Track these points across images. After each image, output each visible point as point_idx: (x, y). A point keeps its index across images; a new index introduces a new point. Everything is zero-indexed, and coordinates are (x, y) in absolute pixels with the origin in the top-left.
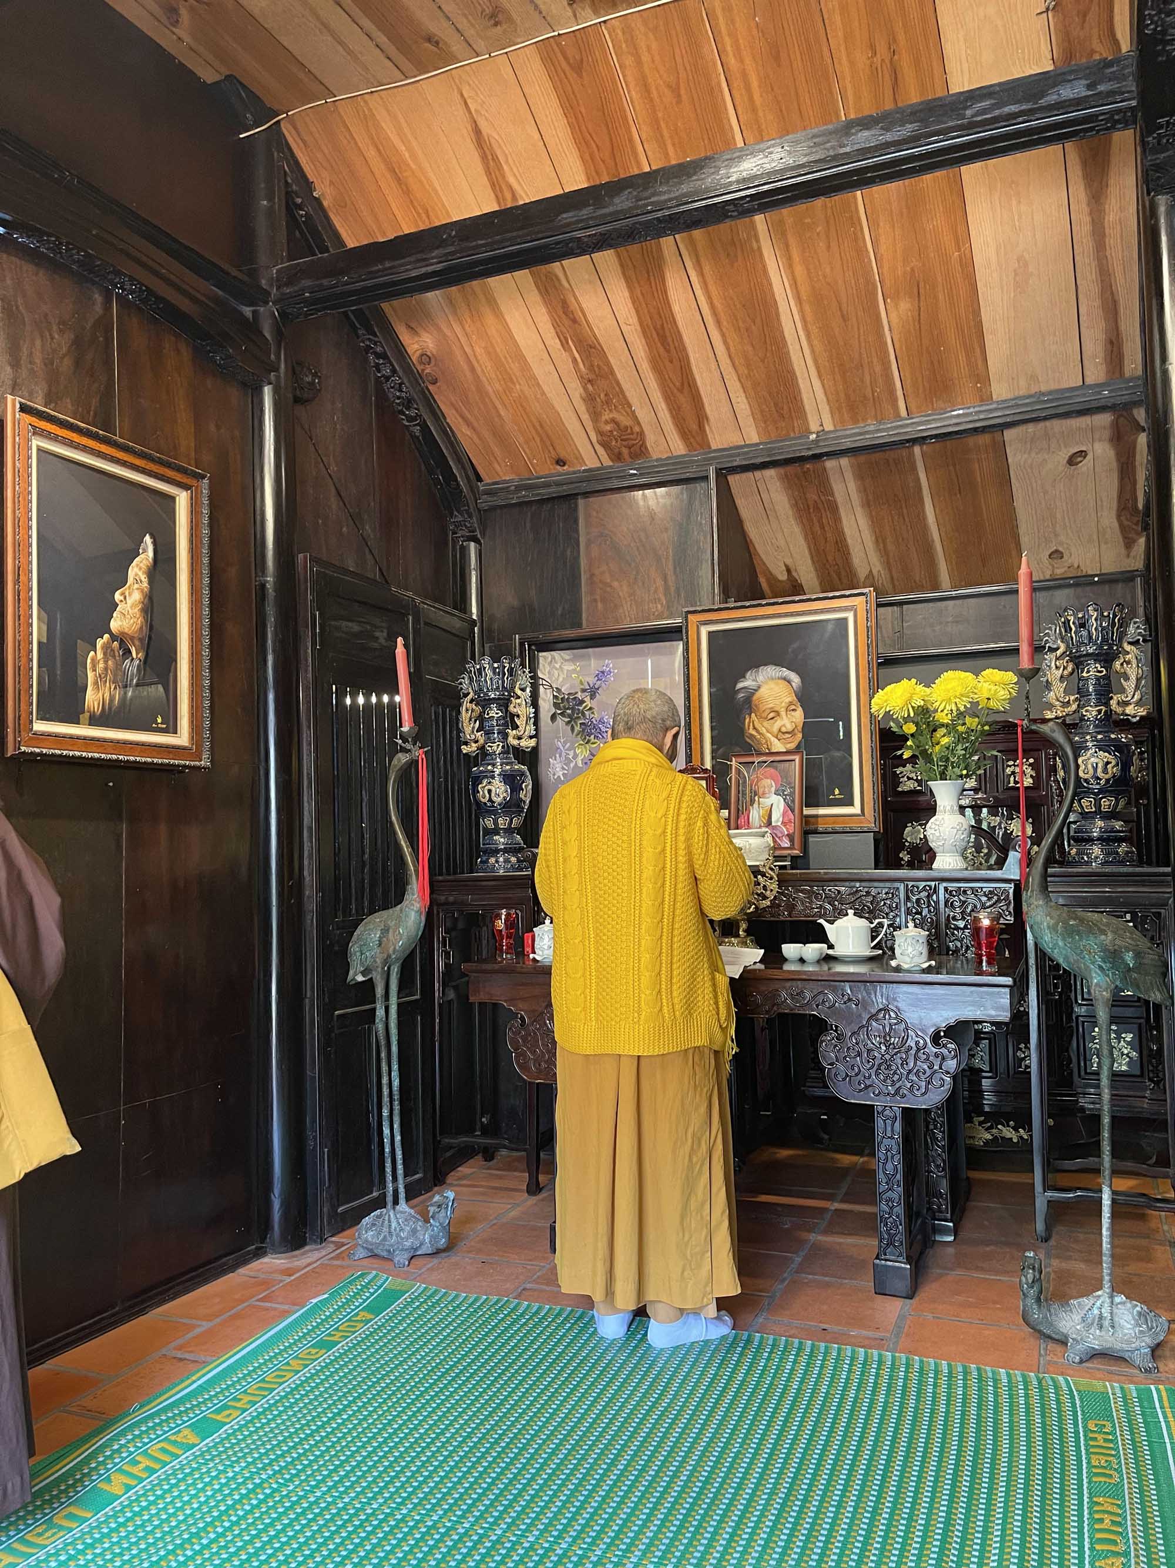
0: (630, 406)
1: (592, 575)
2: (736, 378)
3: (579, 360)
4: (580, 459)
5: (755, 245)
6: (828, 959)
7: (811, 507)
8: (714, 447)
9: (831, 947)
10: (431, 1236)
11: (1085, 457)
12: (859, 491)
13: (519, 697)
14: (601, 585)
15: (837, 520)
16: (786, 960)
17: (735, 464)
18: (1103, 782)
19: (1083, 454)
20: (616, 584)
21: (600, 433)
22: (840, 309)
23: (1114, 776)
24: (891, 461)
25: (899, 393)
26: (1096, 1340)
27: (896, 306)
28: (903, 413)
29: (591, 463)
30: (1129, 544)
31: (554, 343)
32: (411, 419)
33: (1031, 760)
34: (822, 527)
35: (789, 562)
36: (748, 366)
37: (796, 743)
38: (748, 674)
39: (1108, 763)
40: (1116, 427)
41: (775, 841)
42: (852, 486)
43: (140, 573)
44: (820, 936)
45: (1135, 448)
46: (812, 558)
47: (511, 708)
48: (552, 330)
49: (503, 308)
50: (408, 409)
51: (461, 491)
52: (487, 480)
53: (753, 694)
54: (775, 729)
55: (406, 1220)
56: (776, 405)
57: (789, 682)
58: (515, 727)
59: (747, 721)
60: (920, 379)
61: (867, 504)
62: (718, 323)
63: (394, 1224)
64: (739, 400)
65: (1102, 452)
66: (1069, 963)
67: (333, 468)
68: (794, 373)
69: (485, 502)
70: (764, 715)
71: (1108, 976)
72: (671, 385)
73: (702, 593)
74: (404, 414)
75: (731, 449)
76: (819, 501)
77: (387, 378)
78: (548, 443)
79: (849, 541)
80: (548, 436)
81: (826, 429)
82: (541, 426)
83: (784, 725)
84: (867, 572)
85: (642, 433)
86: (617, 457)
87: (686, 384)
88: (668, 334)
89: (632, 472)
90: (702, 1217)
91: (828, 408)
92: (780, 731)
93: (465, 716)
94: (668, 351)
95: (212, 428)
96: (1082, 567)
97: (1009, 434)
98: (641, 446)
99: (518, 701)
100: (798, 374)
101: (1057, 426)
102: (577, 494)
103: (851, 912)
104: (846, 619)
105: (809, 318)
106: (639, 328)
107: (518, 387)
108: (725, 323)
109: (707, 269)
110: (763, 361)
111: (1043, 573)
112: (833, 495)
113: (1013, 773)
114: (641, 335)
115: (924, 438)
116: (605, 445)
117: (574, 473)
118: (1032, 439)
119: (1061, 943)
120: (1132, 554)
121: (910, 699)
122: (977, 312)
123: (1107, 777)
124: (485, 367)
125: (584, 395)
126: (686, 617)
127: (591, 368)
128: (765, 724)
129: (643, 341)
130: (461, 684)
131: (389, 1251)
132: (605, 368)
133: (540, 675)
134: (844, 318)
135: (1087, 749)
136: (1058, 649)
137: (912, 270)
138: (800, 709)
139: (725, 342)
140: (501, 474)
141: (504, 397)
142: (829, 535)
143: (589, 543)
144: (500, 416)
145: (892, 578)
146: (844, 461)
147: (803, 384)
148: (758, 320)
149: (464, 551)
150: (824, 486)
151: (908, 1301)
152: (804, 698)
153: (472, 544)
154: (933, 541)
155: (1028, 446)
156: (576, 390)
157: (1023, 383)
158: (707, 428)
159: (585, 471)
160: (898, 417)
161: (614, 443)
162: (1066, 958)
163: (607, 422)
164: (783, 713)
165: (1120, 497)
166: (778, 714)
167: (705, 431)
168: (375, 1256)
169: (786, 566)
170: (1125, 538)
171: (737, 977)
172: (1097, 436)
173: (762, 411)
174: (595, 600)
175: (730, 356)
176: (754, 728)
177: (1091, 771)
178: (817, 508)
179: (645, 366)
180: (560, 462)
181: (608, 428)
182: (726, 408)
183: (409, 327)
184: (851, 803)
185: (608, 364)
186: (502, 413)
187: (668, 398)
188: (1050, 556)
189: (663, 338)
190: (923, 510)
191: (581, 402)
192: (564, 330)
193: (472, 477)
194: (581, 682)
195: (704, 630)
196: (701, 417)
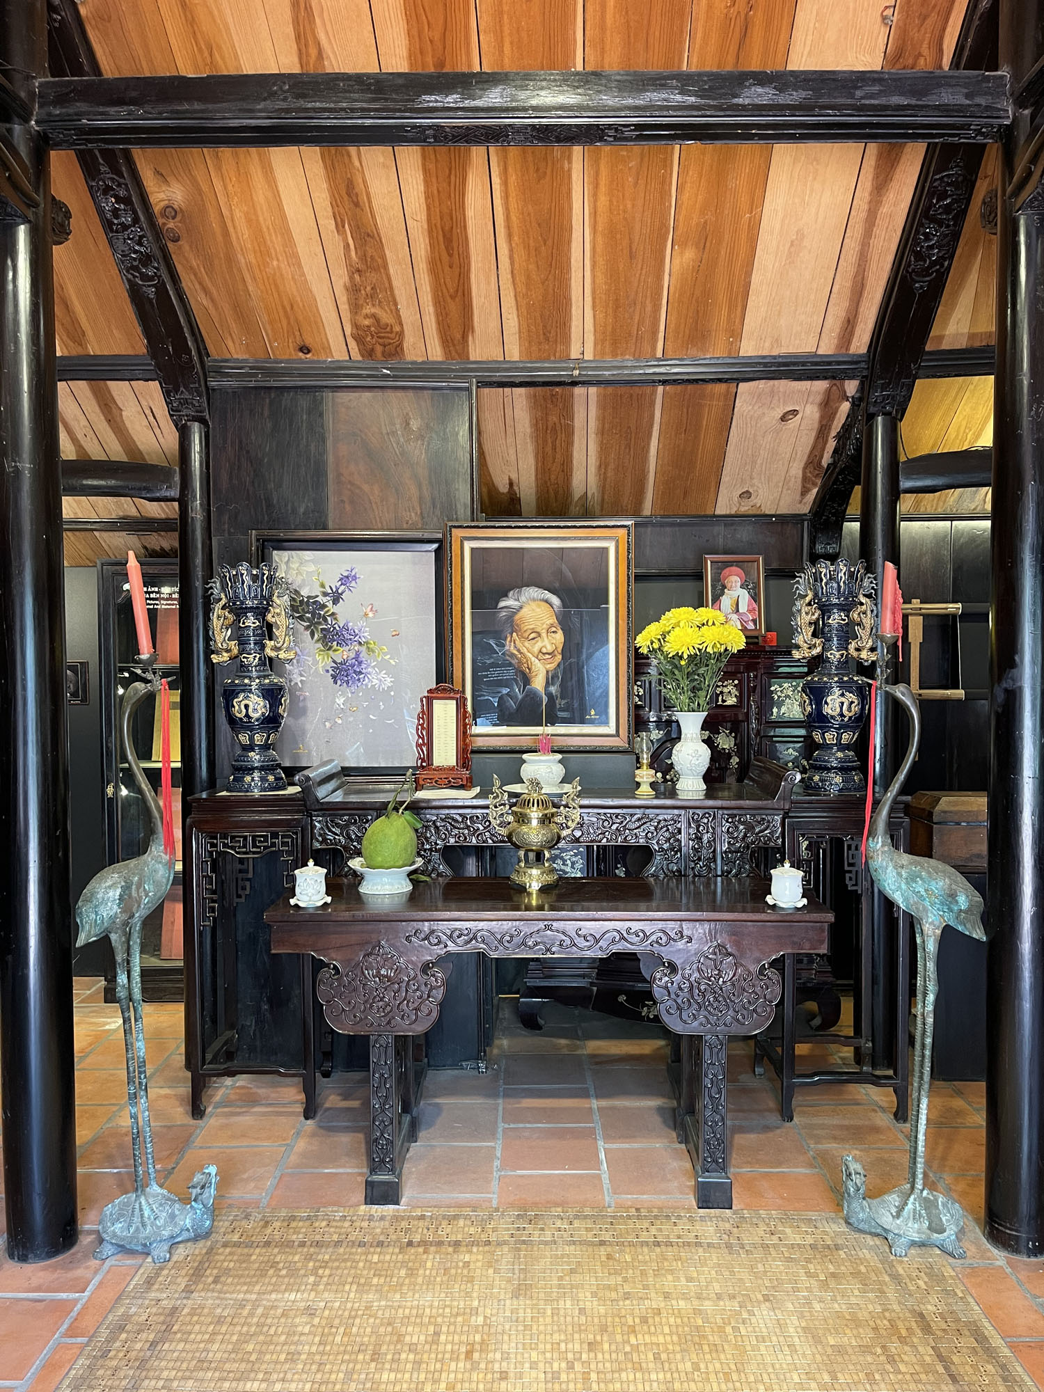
0: (396, 304)
1: (339, 475)
2: (512, 294)
3: (352, 247)
4: (328, 351)
5: (566, 165)
7: (550, 428)
8: (472, 358)
10: (194, 1220)
11: (795, 416)
12: (598, 418)
14: (349, 486)
15: (569, 443)
19: (795, 412)
20: (366, 487)
21: (356, 326)
22: (630, 246)
24: (635, 397)
25: (661, 335)
26: (915, 1233)
27: (682, 253)
28: (659, 354)
29: (340, 355)
30: (804, 492)
31: (329, 224)
32: (147, 278)
34: (554, 448)
35: (514, 476)
36: (528, 286)
37: (556, 664)
38: (511, 594)
40: (828, 392)
42: (593, 413)
45: (835, 414)
46: (536, 475)
47: (269, 618)
48: (330, 209)
49: (278, 174)
50: (145, 266)
51: (194, 367)
52: (216, 356)
54: (536, 650)
55: (161, 1205)
56: (544, 326)
57: (551, 604)
58: (273, 638)
59: (508, 639)
60: (683, 326)
61: (602, 432)
62: (510, 236)
63: (147, 1212)
64: (510, 316)
65: (810, 414)
68: (570, 299)
69: (215, 381)
70: (526, 635)
71: (943, 916)
72: (445, 291)
73: (459, 506)
74: (140, 272)
75: (489, 363)
76: (558, 425)
78: (296, 329)
79: (574, 462)
80: (297, 320)
81: (586, 359)
82: (292, 307)
83: (545, 647)
84: (581, 492)
85: (401, 334)
86: (368, 353)
87: (460, 293)
88: (455, 238)
91: (593, 338)
92: (540, 651)
93: (216, 623)
94: (450, 255)
96: (762, 508)
97: (742, 387)
98: (397, 346)
100: (573, 301)
102: (322, 387)
104: (606, 549)
105: (600, 248)
106: (426, 226)
107: (275, 263)
108: (516, 238)
109: (513, 179)
110: (543, 283)
112: (572, 421)
114: (426, 234)
116: (359, 340)
117: (318, 362)
118: (760, 395)
120: (804, 501)
122: (749, 274)
124: (241, 232)
125: (348, 285)
126: (451, 532)
127: (363, 258)
128: (527, 644)
129: (427, 241)
130: (211, 588)
131: (145, 1245)
132: (379, 262)
134: (632, 256)
136: (806, 596)
137: (705, 222)
138: (560, 631)
139: (511, 258)
140: (233, 351)
141: (257, 271)
142: (558, 456)
143: (336, 442)
144: (246, 289)
145: (603, 500)
146: (593, 390)
147: (575, 311)
149: (187, 431)
150: (567, 410)
152: (564, 621)
153: (198, 425)
154: (648, 472)
155: (755, 399)
156: (341, 278)
157: (767, 344)
158: (470, 338)
159: (331, 362)
160: (654, 357)
161: (369, 339)
163: (366, 316)
164: (544, 635)
165: (811, 452)
166: (539, 635)
167: (467, 342)
169: (510, 479)
170: (804, 487)
172: (810, 400)
173: (529, 332)
174: (343, 501)
175: (512, 274)
176: (515, 647)
178: (554, 428)
179: (422, 267)
180: (305, 349)
181: (367, 322)
182: (494, 322)
183: (158, 173)
184: (606, 723)
185: (384, 258)
186: (250, 288)
187: (439, 303)
188: (740, 495)
189: (448, 241)
190: (649, 444)
191: (344, 292)
192: (342, 211)
193: (203, 351)
194: (323, 586)
195: (468, 546)
196: (467, 326)
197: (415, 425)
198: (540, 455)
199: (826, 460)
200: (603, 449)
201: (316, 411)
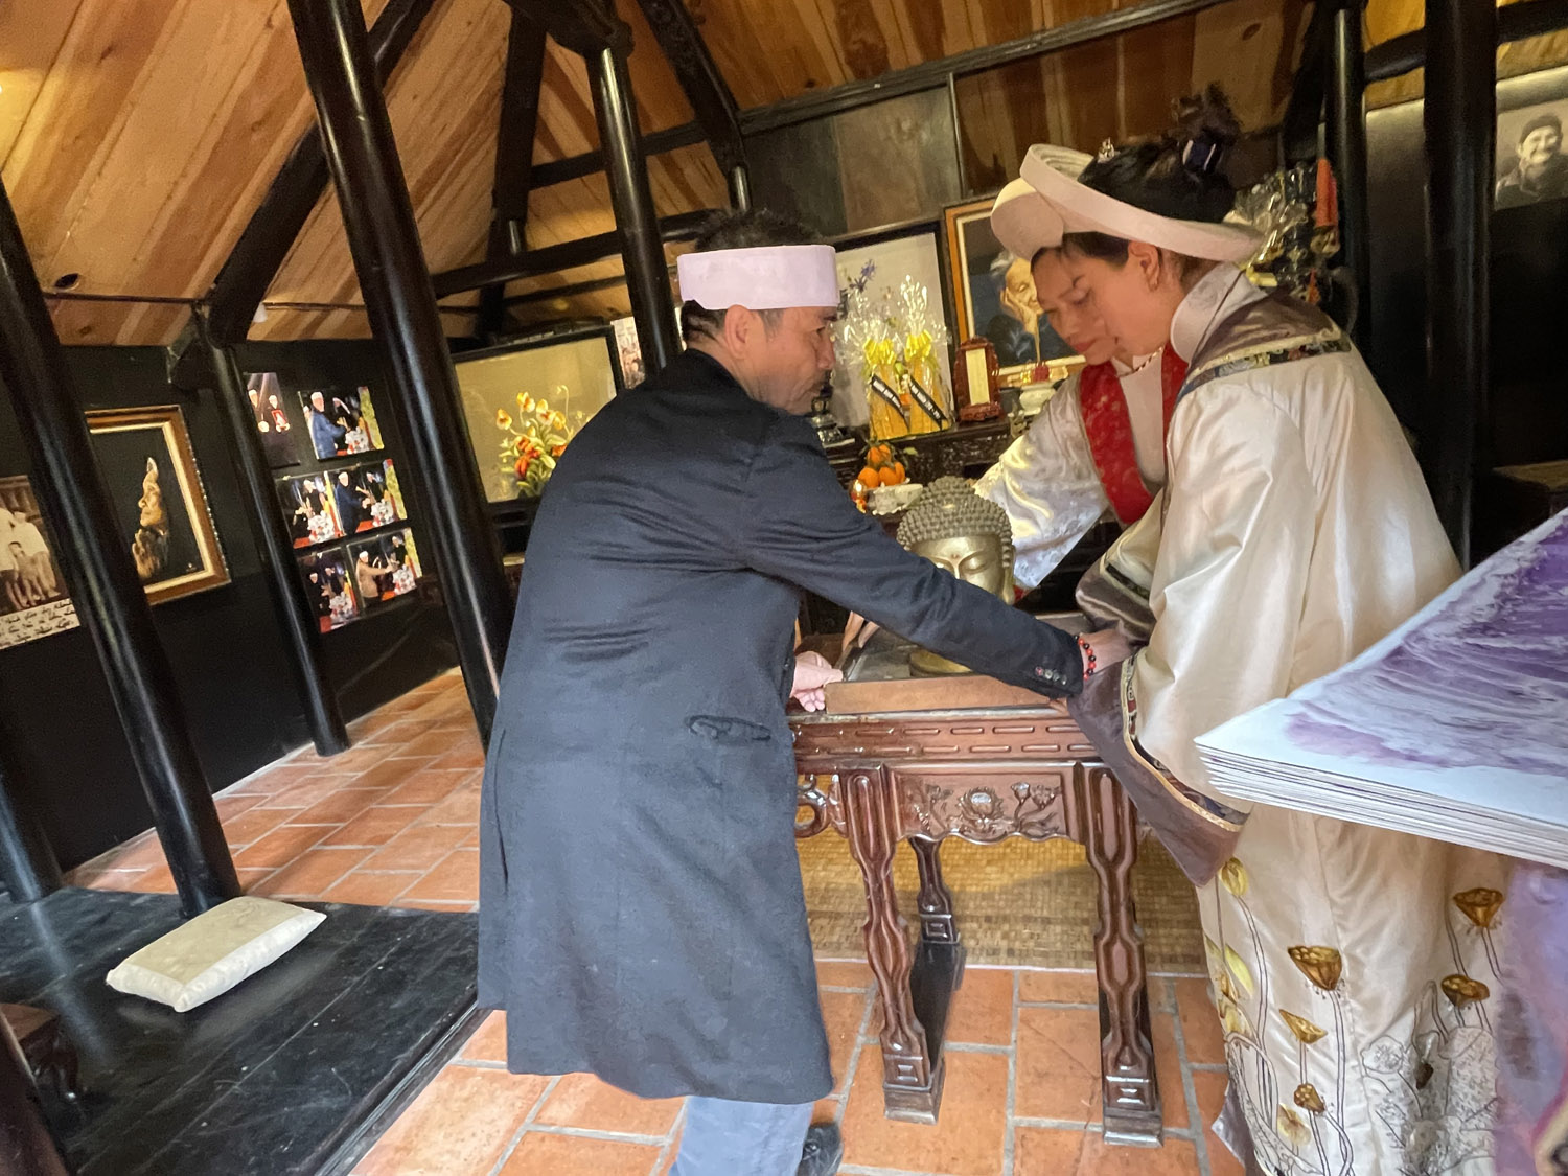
0: (878, 25)
1: (851, 184)
4: (828, 80)
7: (1022, 99)
8: (948, 55)
11: (1258, 30)
12: (1065, 80)
14: (860, 192)
15: (1043, 109)
17: (969, 68)
19: (1255, 27)
20: (872, 189)
21: (848, 54)
28: (1115, 5)
29: (838, 82)
30: (1276, 103)
32: (686, 60)
34: (1029, 117)
35: (996, 151)
38: (1000, 256)
42: (1060, 79)
43: (152, 484)
45: (1300, 16)
50: (685, 51)
52: (744, 106)
53: (1005, 272)
56: (1006, 9)
59: (1002, 294)
61: (1071, 92)
64: (974, 8)
65: (1272, 23)
69: (745, 130)
70: (1016, 288)
73: (950, 189)
75: (962, 55)
76: (1030, 94)
78: (801, 69)
79: (1050, 127)
80: (801, 60)
81: (1048, 28)
82: (796, 50)
83: (1032, 296)
85: (885, 51)
86: (860, 74)
89: (874, 86)
91: (1051, 6)
92: (1029, 300)
97: (1199, 17)
98: (884, 61)
107: (778, 18)
112: (1042, 87)
116: (852, 64)
117: (823, 93)
118: (1218, 18)
120: (1277, 112)
125: (837, 19)
126: (943, 212)
128: (1017, 295)
140: (757, 102)
141: (765, 30)
142: (1034, 123)
143: (845, 158)
144: (760, 49)
149: (733, 177)
150: (1037, 81)
153: (740, 169)
154: (1119, 119)
155: (1214, 25)
156: (830, 14)
158: (943, 37)
160: (1110, 10)
161: (859, 61)
163: (855, 43)
165: (1278, 64)
166: (1027, 286)
167: (941, 41)
169: (994, 155)
170: (1274, 98)
172: (1271, 9)
173: (993, 17)
174: (856, 206)
176: (1008, 300)
178: (1027, 100)
180: (811, 84)
181: (855, 47)
182: (963, 22)
186: (762, 46)
190: (1116, 93)
191: (835, 26)
193: (735, 106)
194: (849, 279)
195: (960, 222)
196: (939, 27)
197: (906, 126)
198: (1018, 126)
199: (1296, 65)
200: (1075, 108)
201: (826, 134)
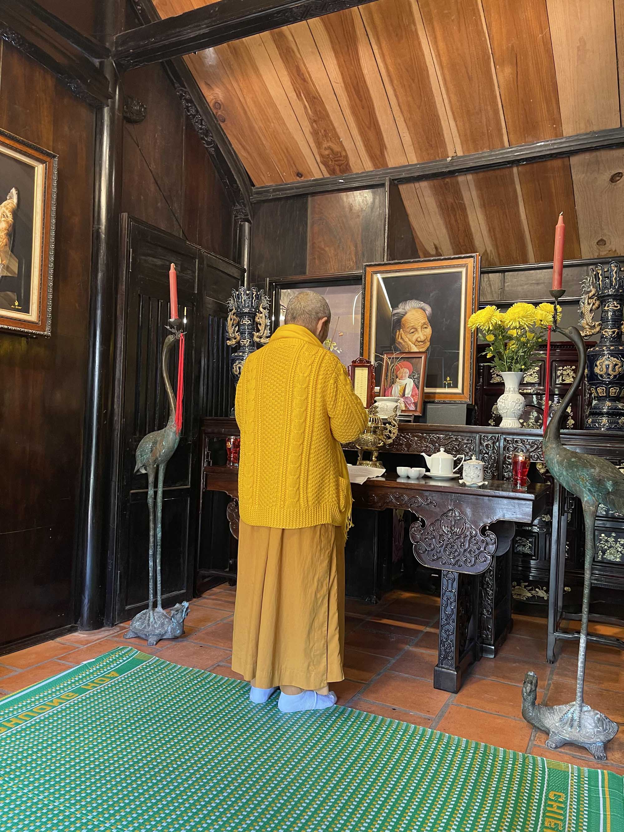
0: (339, 139)
1: (314, 243)
2: (402, 119)
3: (308, 107)
4: (311, 173)
6: (426, 477)
7: (449, 206)
8: (390, 166)
9: (428, 470)
10: (172, 628)
11: (622, 177)
12: (478, 197)
13: (262, 313)
14: (318, 249)
15: (466, 216)
16: (399, 476)
17: (402, 176)
18: (612, 377)
19: (620, 175)
20: (327, 249)
21: (322, 156)
22: (468, 73)
23: (619, 373)
24: (498, 177)
25: (504, 131)
26: (567, 734)
27: (502, 71)
28: (506, 144)
29: (317, 175)
31: (293, 95)
32: (209, 143)
33: (574, 367)
34: (456, 221)
35: (436, 242)
36: (410, 111)
37: (426, 348)
38: (400, 305)
39: (616, 365)
41: (406, 407)
42: (474, 193)
43: (7, 212)
44: (421, 463)
46: (450, 241)
47: (257, 319)
48: (292, 87)
49: (262, 72)
50: (207, 136)
51: (240, 190)
52: (257, 185)
53: (403, 317)
54: (414, 339)
55: (159, 617)
56: (427, 138)
57: (424, 310)
58: (258, 331)
59: (398, 333)
60: (517, 122)
61: (484, 205)
62: (391, 81)
63: (152, 619)
64: (405, 135)
66: (569, 486)
67: (153, 166)
68: (439, 116)
69: (254, 198)
70: (408, 330)
71: (594, 496)
72: (363, 124)
73: (377, 256)
74: (205, 140)
75: (400, 167)
76: (454, 204)
77: (194, 116)
78: (292, 162)
79: (473, 230)
80: (291, 157)
81: (459, 155)
82: (287, 150)
83: (419, 337)
84: (484, 251)
85: (346, 157)
86: (332, 172)
87: (372, 125)
88: (361, 90)
89: (340, 181)
90: (322, 632)
91: (459, 140)
92: (417, 340)
93: (229, 323)
94: (361, 101)
95: (66, 129)
96: (618, 251)
97: (574, 160)
98: (347, 164)
99: (261, 315)
100: (441, 117)
101: (604, 155)
102: (307, 194)
103: (442, 449)
104: (461, 272)
105: (448, 78)
106: (343, 85)
107: (272, 124)
108: (395, 82)
109: (384, 44)
110: (419, 108)
111: (593, 254)
112: (463, 200)
113: (562, 374)
114: (344, 89)
115: (519, 161)
116: (325, 164)
117: (307, 181)
118: (588, 163)
119: (565, 473)
121: (490, 319)
122: (553, 76)
123: (615, 374)
124: (252, 110)
125: (311, 131)
126: (365, 269)
127: (315, 112)
128: (409, 336)
129: (346, 94)
130: (228, 303)
131: (146, 635)
132: (324, 113)
133: (281, 303)
134: (470, 79)
135: (603, 355)
136: (591, 291)
137: (513, 46)
138: (430, 327)
139: (396, 96)
140: (265, 182)
141: (265, 131)
142: (460, 225)
143: (312, 225)
144: (263, 144)
145: (499, 254)
146: (470, 177)
147: (444, 124)
148: (416, 80)
149: (242, 228)
150: (458, 194)
151: (454, 695)
152: (433, 321)
153: (247, 223)
154: (524, 231)
155: (585, 169)
156: (307, 127)
157: (582, 126)
158: (386, 153)
159: (314, 180)
160: (503, 147)
161: (330, 163)
162: (568, 483)
163: (326, 149)
164: (419, 330)
166: (416, 330)
167: (384, 155)
168: (138, 637)
169: (435, 245)
171: (362, 484)
173: (419, 142)
174: (315, 258)
175: (399, 105)
176: (402, 338)
177: (605, 370)
178: (453, 208)
179: (348, 112)
180: (299, 175)
181: (327, 152)
182: (397, 141)
183: (207, 84)
184: (456, 386)
185: (325, 110)
186: (264, 142)
187: (362, 134)
188: (597, 243)
189: (358, 92)
190: (518, 211)
191: (310, 135)
192: (298, 86)
195: (375, 277)
196: (382, 146)
198: (449, 226)
200: (489, 219)
201: (304, 208)
